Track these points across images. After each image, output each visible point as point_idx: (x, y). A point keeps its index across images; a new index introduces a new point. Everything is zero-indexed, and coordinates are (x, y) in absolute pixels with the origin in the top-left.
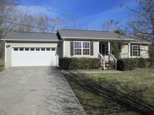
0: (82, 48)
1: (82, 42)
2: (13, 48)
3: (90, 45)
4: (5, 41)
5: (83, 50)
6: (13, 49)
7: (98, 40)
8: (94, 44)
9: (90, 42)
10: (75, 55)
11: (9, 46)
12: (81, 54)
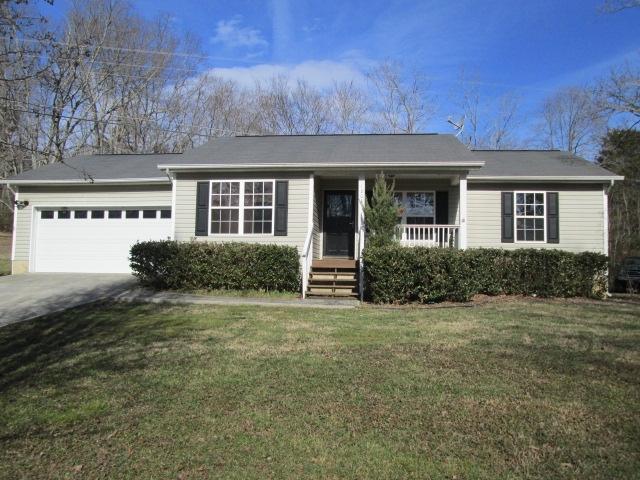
0: (241, 208)
1: (242, 183)
2: (37, 209)
3: (274, 194)
4: (11, 185)
5: (247, 213)
6: (40, 213)
7: (312, 172)
8: (290, 187)
9: (274, 181)
10: (213, 232)
11: (26, 203)
12: (235, 230)
